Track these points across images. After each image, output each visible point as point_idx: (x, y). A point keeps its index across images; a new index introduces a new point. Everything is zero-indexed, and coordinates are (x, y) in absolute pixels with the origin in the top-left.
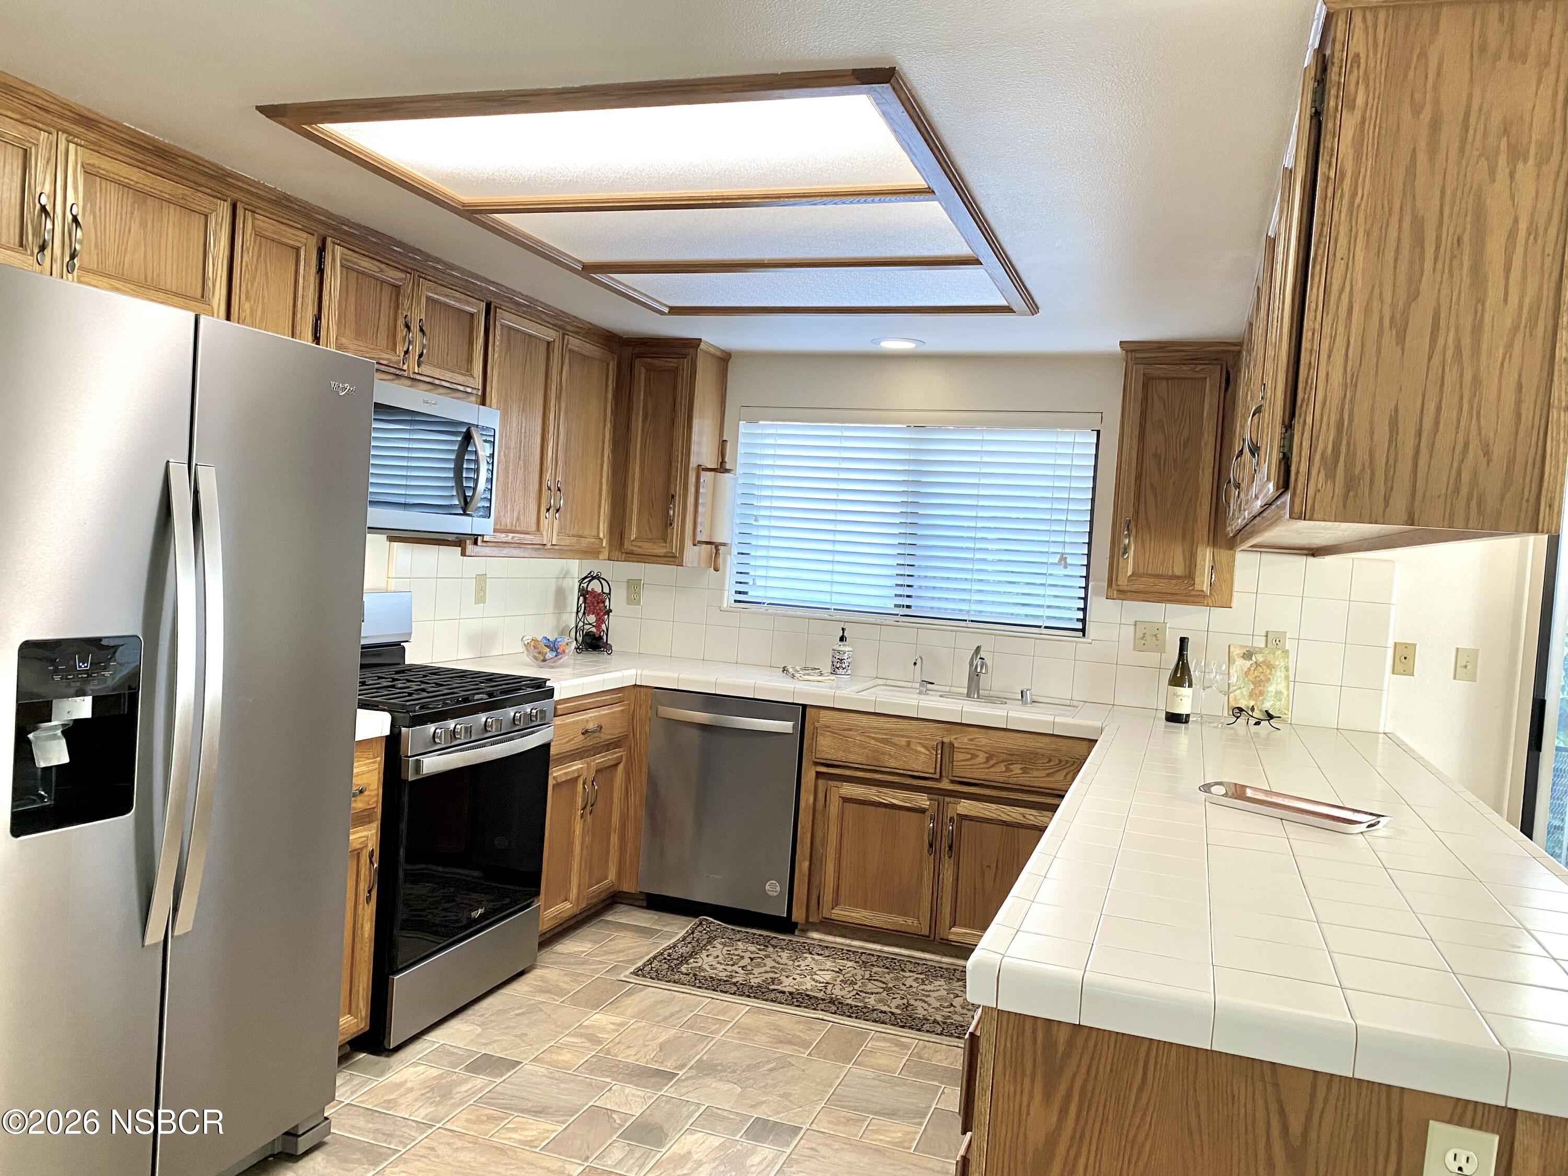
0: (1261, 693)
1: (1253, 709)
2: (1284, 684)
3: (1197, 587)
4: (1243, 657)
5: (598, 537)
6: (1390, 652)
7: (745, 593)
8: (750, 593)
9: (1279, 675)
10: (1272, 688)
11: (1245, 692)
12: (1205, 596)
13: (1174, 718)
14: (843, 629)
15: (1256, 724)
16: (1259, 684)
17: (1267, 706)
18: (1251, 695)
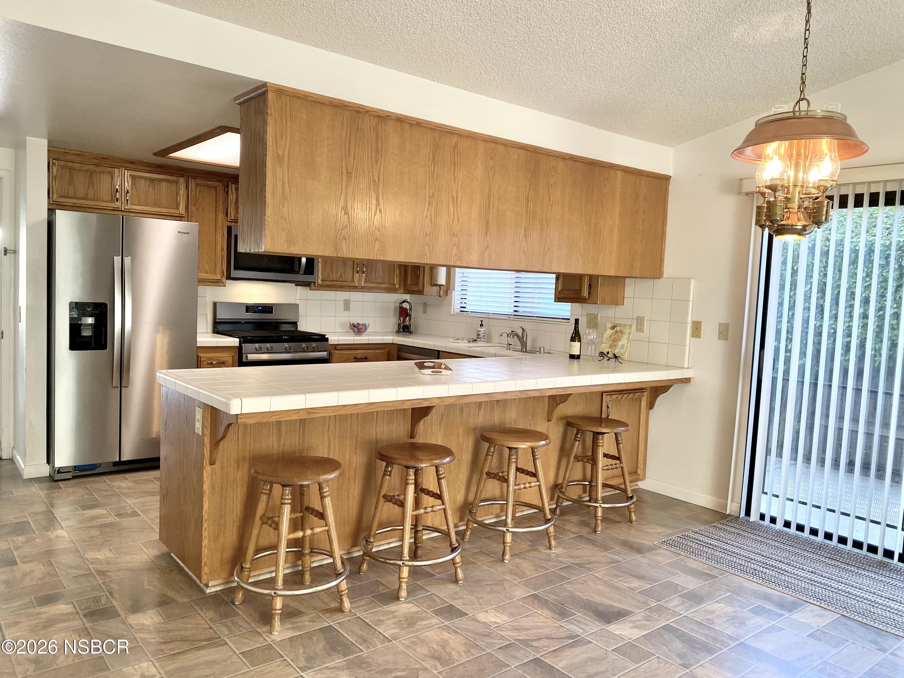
0: (615, 346)
1: (608, 353)
2: (626, 341)
3: (582, 295)
4: (611, 329)
5: (394, 284)
6: (689, 326)
7: (465, 307)
8: (467, 308)
9: (625, 336)
10: (620, 343)
11: (608, 345)
12: (586, 299)
13: (572, 357)
14: (482, 321)
15: (608, 360)
16: (615, 341)
17: (616, 352)
18: (610, 347)
